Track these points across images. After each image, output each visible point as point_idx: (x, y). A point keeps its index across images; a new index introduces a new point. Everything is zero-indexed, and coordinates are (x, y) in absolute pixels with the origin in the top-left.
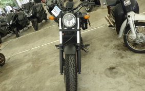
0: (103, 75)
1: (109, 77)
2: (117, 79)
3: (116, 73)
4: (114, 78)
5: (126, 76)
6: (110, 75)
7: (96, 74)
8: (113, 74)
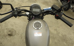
0: (17, 32)
1: (15, 30)
2: (12, 27)
3: (10, 31)
4: (13, 29)
5: (6, 28)
6: (14, 31)
7: (21, 35)
8: (12, 31)
